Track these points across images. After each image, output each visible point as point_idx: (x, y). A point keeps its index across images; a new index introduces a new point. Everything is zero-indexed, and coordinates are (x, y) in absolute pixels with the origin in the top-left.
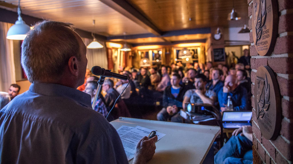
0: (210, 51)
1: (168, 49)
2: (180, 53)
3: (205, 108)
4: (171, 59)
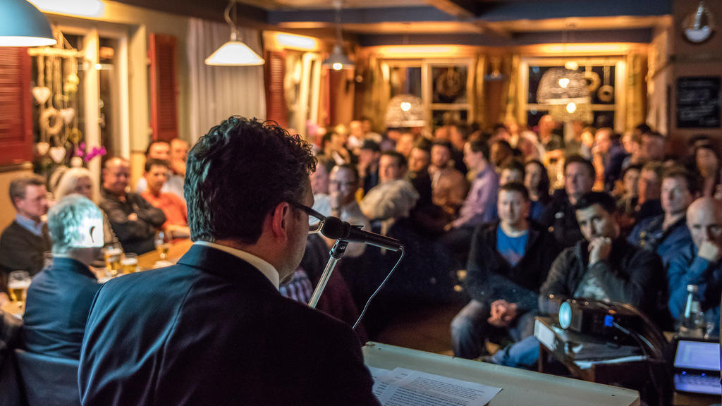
0: (663, 79)
1: (496, 62)
2: (545, 88)
3: (615, 321)
4: (507, 102)
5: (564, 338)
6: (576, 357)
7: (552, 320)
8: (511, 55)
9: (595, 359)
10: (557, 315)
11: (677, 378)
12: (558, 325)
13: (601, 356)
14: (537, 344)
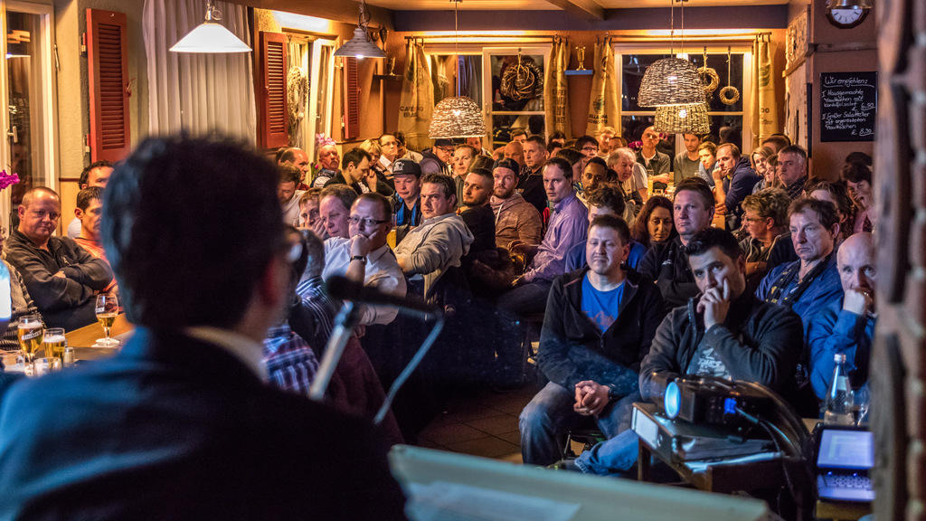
0: (802, 73)
1: (581, 52)
3: (739, 405)
4: (597, 106)
5: (671, 431)
6: (688, 456)
7: (656, 407)
8: (602, 43)
9: (713, 459)
10: (662, 400)
11: (820, 480)
12: (662, 413)
13: (720, 454)
14: (635, 440)
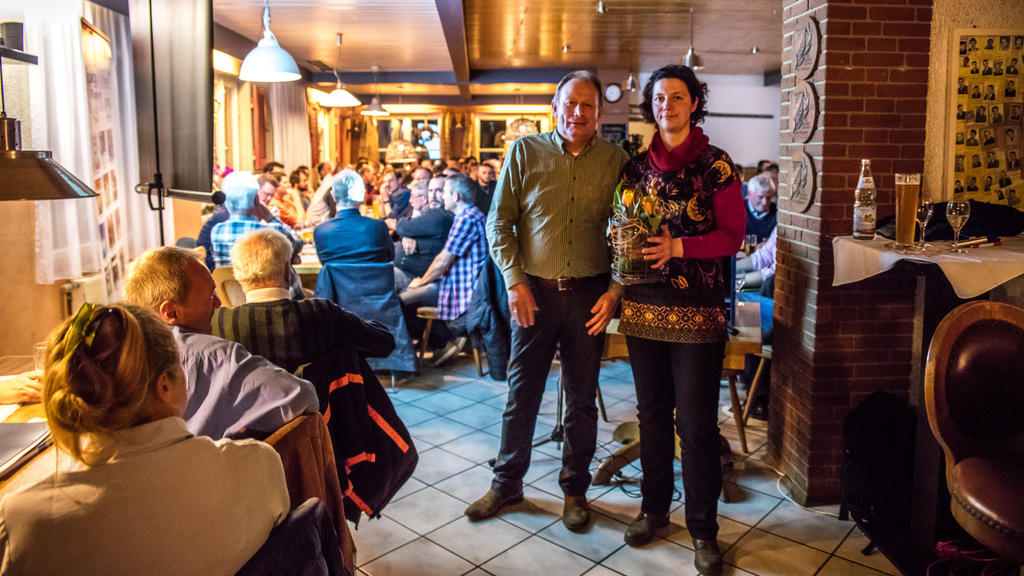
1: (459, 117)
4: (467, 146)
8: (469, 113)
